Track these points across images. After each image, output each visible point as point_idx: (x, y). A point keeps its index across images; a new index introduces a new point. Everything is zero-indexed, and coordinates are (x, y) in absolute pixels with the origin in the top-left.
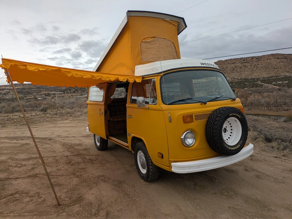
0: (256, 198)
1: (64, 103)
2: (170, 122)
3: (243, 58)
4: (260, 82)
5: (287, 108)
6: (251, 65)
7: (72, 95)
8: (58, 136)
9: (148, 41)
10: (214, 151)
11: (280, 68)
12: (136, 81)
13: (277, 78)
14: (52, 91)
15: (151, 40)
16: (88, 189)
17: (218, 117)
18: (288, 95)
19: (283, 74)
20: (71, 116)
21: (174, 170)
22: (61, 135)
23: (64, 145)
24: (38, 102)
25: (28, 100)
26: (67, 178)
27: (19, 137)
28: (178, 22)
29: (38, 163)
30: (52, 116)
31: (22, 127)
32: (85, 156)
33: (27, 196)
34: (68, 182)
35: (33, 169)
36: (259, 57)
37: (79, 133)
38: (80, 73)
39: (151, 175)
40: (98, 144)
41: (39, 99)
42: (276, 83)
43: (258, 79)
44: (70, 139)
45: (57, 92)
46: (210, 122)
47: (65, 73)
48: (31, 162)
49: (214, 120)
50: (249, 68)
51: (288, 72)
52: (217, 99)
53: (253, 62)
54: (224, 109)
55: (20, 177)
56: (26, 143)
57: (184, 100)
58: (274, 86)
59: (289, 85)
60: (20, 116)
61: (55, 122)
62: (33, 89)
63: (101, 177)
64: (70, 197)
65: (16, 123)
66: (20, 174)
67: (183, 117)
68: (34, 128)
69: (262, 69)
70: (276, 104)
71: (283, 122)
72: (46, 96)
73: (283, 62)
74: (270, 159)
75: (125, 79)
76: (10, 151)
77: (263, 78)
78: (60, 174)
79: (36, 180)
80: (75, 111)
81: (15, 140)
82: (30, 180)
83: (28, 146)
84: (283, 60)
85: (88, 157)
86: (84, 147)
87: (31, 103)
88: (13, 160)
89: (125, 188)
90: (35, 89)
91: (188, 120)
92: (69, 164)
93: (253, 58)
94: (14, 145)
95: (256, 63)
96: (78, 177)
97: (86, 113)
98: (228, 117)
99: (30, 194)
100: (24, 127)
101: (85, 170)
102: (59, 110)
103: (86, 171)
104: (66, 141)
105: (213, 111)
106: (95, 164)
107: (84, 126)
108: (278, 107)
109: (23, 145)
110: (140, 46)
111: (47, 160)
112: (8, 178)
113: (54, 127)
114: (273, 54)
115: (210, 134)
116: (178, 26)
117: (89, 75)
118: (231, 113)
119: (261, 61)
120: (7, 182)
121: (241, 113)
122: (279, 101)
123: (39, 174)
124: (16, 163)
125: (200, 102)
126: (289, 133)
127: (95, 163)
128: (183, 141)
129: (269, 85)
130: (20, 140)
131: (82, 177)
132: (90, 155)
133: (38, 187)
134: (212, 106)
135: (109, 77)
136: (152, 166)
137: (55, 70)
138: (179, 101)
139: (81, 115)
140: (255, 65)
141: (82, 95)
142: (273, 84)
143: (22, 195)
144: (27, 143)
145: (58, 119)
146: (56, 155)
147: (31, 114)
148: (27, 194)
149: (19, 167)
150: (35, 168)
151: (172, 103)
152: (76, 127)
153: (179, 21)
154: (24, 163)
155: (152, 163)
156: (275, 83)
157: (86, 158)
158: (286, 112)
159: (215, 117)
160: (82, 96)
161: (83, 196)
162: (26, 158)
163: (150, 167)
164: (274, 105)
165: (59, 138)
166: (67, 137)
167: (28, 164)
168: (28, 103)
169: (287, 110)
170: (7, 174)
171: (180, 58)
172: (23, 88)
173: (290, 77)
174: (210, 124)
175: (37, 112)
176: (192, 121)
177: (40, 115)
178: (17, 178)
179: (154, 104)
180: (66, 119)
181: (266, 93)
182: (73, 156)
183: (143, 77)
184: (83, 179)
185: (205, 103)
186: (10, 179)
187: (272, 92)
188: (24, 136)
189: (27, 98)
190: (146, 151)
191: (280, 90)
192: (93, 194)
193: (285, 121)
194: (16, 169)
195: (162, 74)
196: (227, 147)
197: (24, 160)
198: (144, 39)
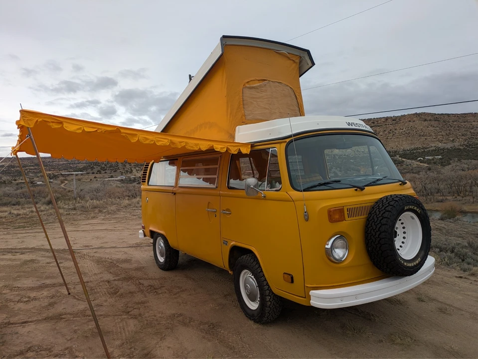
0: (451, 348)
1: (81, 190)
2: (307, 220)
3: (371, 119)
4: (400, 157)
5: (441, 198)
6: (385, 131)
7: (95, 177)
8: (86, 246)
9: (254, 85)
10: (379, 269)
11: (428, 135)
12: (242, 151)
13: (424, 151)
14: (62, 170)
15: (259, 84)
16: (159, 340)
17: (387, 211)
18: (442, 177)
19: (433, 145)
20: (100, 211)
21: (315, 303)
22: (91, 245)
23: (99, 261)
24: (37, 189)
25: (20, 186)
26: (116, 321)
27: (15, 249)
28: (301, 57)
29: (58, 294)
30: (68, 213)
31: (18, 232)
32: (140, 281)
33: (49, 354)
34: (120, 328)
35: (51, 305)
36: (397, 117)
37: (121, 241)
38: (150, 137)
39: (269, 313)
40: (162, 260)
41: (38, 183)
42: (424, 158)
43: (396, 152)
44: (108, 251)
45: (69, 172)
46: (373, 220)
47: (127, 137)
48: (45, 293)
49: (381, 218)
50: (381, 135)
51: (441, 141)
52: (378, 182)
53: (388, 126)
54: (395, 199)
55: (30, 320)
56: (32, 260)
57: (328, 183)
58: (421, 162)
59: (442, 163)
60: (10, 213)
61: (76, 223)
62: (28, 166)
63: (177, 317)
64: (128, 355)
65: (6, 225)
66: (30, 316)
67: (329, 212)
68: (40, 232)
69: (401, 137)
70: (424, 191)
71: (439, 219)
72: (50, 179)
73: (434, 127)
74: (451, 280)
75: (224, 148)
76: (4, 274)
77: (404, 150)
78: (102, 313)
79: (61, 325)
80: (107, 204)
81: (10, 254)
82: (49, 324)
83: (35, 265)
84: (433, 123)
85: (146, 283)
86: (136, 265)
87: (24, 190)
88: (11, 290)
89: (224, 337)
90: (32, 168)
91: (337, 217)
92: (115, 296)
93: (387, 119)
94: (9, 263)
95: (391, 127)
96: (135, 317)
97: (126, 207)
98: (403, 211)
99: (55, 352)
100: (21, 232)
101: (145, 305)
102: (79, 203)
103: (148, 307)
104: (102, 255)
105: (377, 203)
106: (161, 295)
107: (128, 229)
108: (428, 197)
109: (26, 262)
110: (241, 94)
111: (74, 288)
112: (9, 323)
113: (74, 231)
114: (418, 114)
115: (374, 240)
116: (300, 62)
117: (166, 141)
118: (407, 206)
119: (400, 124)
120: (8, 330)
121: (420, 205)
122: (429, 186)
123: (64, 315)
124: (18, 295)
125: (354, 187)
126: (450, 238)
127: (160, 292)
128: (329, 253)
129: (413, 161)
130: (18, 254)
131: (142, 318)
132: (149, 279)
133: (67, 337)
134: (374, 194)
135: (198, 144)
136: (270, 296)
137: (111, 132)
138: (320, 185)
139: (119, 210)
140: (391, 130)
141: (113, 177)
142: (419, 160)
143: (40, 352)
144: (34, 259)
145: (79, 217)
146: (89, 280)
147: (30, 209)
148: (50, 350)
149: (25, 302)
150: (55, 303)
151: (308, 188)
152: (114, 230)
153: (301, 55)
154: (33, 294)
155: (271, 291)
156: (422, 159)
157: (143, 284)
158: (440, 204)
159: (382, 212)
160: (112, 179)
161: (152, 352)
162: (36, 286)
163: (267, 297)
164: (422, 193)
165: (88, 251)
166: (101, 248)
167: (42, 296)
168: (19, 191)
169: (442, 201)
170: (5, 316)
171: (304, 115)
172: (11, 166)
173: (443, 149)
174: (373, 223)
175: (40, 205)
176: (342, 219)
177: (46, 211)
178: (25, 322)
179: (276, 191)
180: (94, 217)
181: (408, 174)
182: (119, 280)
183: (253, 145)
184: (146, 322)
185: (362, 189)
186: (12, 324)
187: (418, 173)
188: (24, 246)
189: (17, 182)
190: (259, 271)
191: (429, 169)
192: (169, 347)
193: (442, 219)
194: (21, 305)
195: (288, 140)
196: (402, 262)
197: (32, 289)
198: (248, 82)
